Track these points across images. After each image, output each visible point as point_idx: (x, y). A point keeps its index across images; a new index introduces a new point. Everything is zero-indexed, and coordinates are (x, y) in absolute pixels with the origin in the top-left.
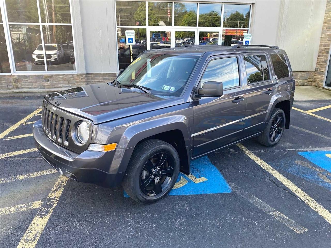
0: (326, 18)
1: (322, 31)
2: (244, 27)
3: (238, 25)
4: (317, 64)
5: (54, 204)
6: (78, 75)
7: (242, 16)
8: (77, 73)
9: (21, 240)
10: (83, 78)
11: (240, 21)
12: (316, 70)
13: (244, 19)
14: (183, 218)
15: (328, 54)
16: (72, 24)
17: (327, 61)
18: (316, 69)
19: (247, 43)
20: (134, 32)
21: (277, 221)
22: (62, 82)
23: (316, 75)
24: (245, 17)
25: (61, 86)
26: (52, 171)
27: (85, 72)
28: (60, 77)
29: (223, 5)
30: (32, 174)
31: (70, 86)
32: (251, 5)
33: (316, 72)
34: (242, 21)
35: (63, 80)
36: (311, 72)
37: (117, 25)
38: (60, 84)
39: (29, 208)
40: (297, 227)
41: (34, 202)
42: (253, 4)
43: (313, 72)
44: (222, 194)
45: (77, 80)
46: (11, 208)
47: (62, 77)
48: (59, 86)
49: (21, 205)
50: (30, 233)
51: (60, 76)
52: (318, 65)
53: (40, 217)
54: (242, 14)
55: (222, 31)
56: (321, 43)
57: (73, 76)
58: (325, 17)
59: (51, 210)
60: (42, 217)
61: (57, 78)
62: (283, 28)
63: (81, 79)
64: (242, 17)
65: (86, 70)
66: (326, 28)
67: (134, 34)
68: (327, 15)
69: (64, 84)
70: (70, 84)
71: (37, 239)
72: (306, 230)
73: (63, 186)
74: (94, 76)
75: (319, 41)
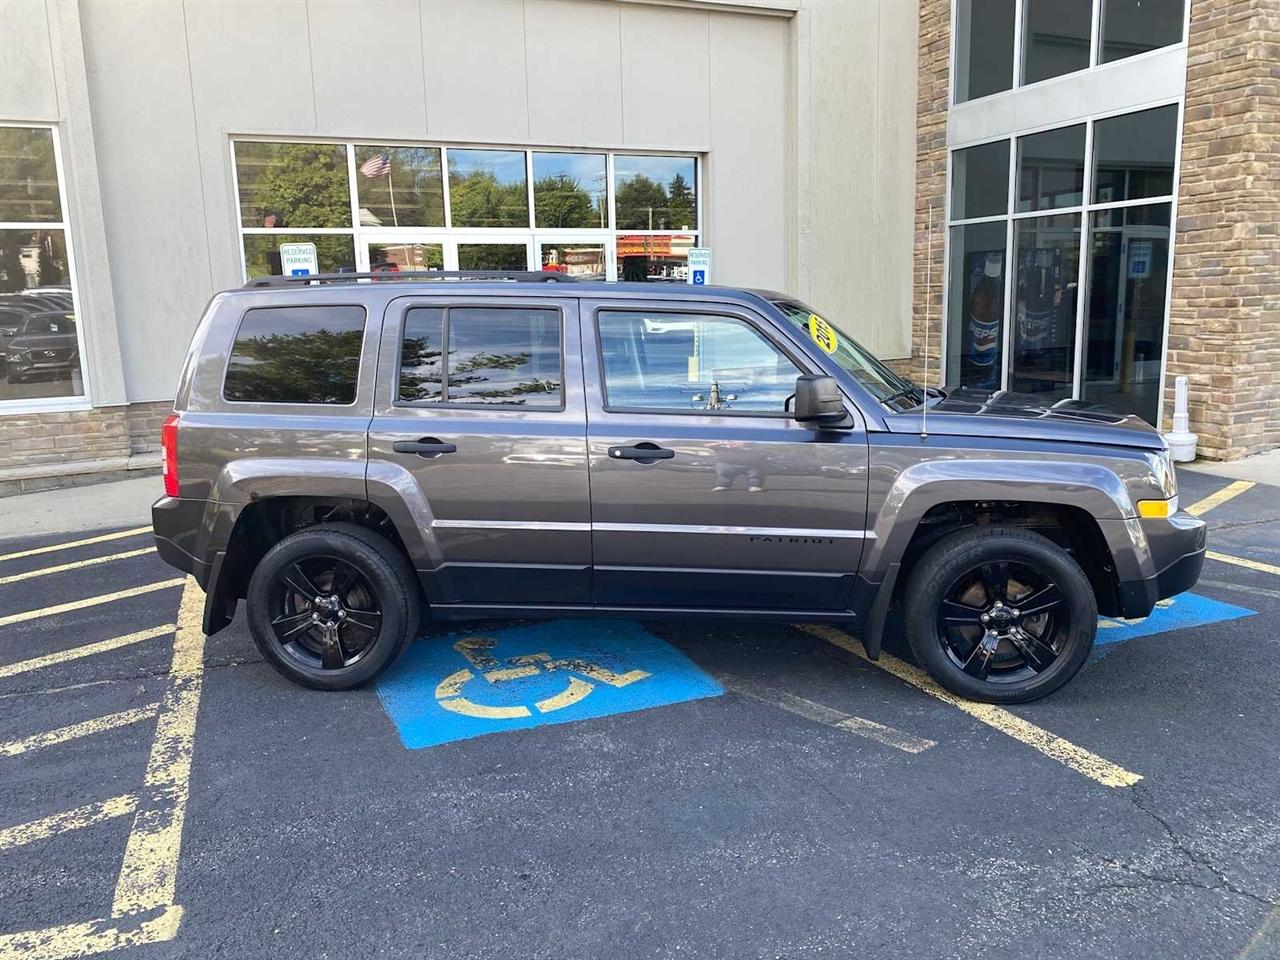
0: (923, 197)
1: (916, 235)
2: (667, 228)
3: (650, 222)
4: (913, 336)
5: (178, 797)
6: (95, 411)
7: (659, 190)
8: (89, 407)
9: (117, 892)
10: (115, 421)
11: (652, 206)
12: (916, 355)
13: (665, 200)
14: (605, 768)
15: (940, 303)
16: (65, 225)
17: (941, 324)
18: (913, 351)
19: (698, 277)
20: (311, 247)
21: (859, 738)
22: (27, 443)
23: (917, 369)
24: (669, 196)
25: (23, 458)
26: (119, 718)
27: (125, 399)
28: (19, 423)
29: (611, 156)
30: (51, 736)
31: (63, 455)
32: (696, 159)
33: (915, 362)
34: (659, 209)
35: (30, 437)
36: (899, 362)
37: (243, 227)
38: (15, 453)
39: (94, 818)
40: (910, 741)
41: (103, 801)
42: (704, 154)
43: (907, 361)
44: (701, 700)
45: (90, 430)
46: (28, 827)
47: (25, 425)
48: (14, 458)
49: (62, 816)
50: (136, 872)
51: (18, 420)
52: (916, 339)
53: (146, 832)
54: (659, 185)
55: (614, 242)
56: (915, 270)
57: (73, 418)
58: (917, 192)
59: (178, 813)
60: (153, 831)
61: (5, 428)
62: (803, 230)
63: (109, 427)
64: (658, 196)
65: (128, 393)
66: (923, 226)
67: (313, 257)
68: (921, 187)
69: (36, 452)
70: (60, 450)
71: (171, 881)
72: (932, 743)
73: (187, 752)
74: (158, 414)
75: (912, 264)
